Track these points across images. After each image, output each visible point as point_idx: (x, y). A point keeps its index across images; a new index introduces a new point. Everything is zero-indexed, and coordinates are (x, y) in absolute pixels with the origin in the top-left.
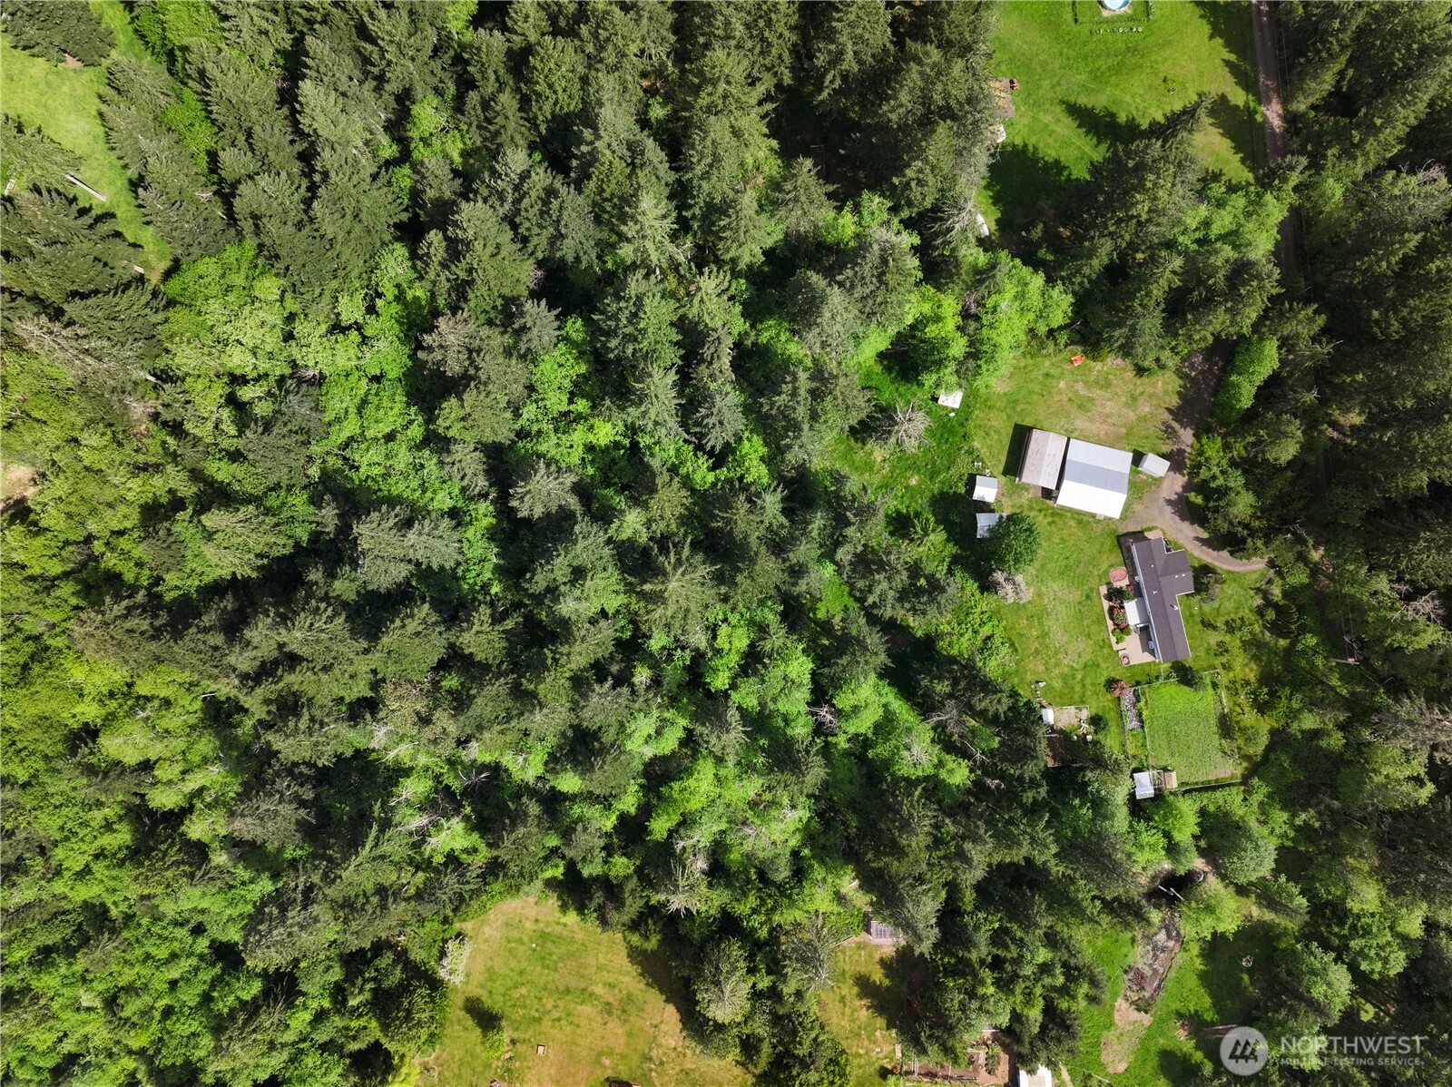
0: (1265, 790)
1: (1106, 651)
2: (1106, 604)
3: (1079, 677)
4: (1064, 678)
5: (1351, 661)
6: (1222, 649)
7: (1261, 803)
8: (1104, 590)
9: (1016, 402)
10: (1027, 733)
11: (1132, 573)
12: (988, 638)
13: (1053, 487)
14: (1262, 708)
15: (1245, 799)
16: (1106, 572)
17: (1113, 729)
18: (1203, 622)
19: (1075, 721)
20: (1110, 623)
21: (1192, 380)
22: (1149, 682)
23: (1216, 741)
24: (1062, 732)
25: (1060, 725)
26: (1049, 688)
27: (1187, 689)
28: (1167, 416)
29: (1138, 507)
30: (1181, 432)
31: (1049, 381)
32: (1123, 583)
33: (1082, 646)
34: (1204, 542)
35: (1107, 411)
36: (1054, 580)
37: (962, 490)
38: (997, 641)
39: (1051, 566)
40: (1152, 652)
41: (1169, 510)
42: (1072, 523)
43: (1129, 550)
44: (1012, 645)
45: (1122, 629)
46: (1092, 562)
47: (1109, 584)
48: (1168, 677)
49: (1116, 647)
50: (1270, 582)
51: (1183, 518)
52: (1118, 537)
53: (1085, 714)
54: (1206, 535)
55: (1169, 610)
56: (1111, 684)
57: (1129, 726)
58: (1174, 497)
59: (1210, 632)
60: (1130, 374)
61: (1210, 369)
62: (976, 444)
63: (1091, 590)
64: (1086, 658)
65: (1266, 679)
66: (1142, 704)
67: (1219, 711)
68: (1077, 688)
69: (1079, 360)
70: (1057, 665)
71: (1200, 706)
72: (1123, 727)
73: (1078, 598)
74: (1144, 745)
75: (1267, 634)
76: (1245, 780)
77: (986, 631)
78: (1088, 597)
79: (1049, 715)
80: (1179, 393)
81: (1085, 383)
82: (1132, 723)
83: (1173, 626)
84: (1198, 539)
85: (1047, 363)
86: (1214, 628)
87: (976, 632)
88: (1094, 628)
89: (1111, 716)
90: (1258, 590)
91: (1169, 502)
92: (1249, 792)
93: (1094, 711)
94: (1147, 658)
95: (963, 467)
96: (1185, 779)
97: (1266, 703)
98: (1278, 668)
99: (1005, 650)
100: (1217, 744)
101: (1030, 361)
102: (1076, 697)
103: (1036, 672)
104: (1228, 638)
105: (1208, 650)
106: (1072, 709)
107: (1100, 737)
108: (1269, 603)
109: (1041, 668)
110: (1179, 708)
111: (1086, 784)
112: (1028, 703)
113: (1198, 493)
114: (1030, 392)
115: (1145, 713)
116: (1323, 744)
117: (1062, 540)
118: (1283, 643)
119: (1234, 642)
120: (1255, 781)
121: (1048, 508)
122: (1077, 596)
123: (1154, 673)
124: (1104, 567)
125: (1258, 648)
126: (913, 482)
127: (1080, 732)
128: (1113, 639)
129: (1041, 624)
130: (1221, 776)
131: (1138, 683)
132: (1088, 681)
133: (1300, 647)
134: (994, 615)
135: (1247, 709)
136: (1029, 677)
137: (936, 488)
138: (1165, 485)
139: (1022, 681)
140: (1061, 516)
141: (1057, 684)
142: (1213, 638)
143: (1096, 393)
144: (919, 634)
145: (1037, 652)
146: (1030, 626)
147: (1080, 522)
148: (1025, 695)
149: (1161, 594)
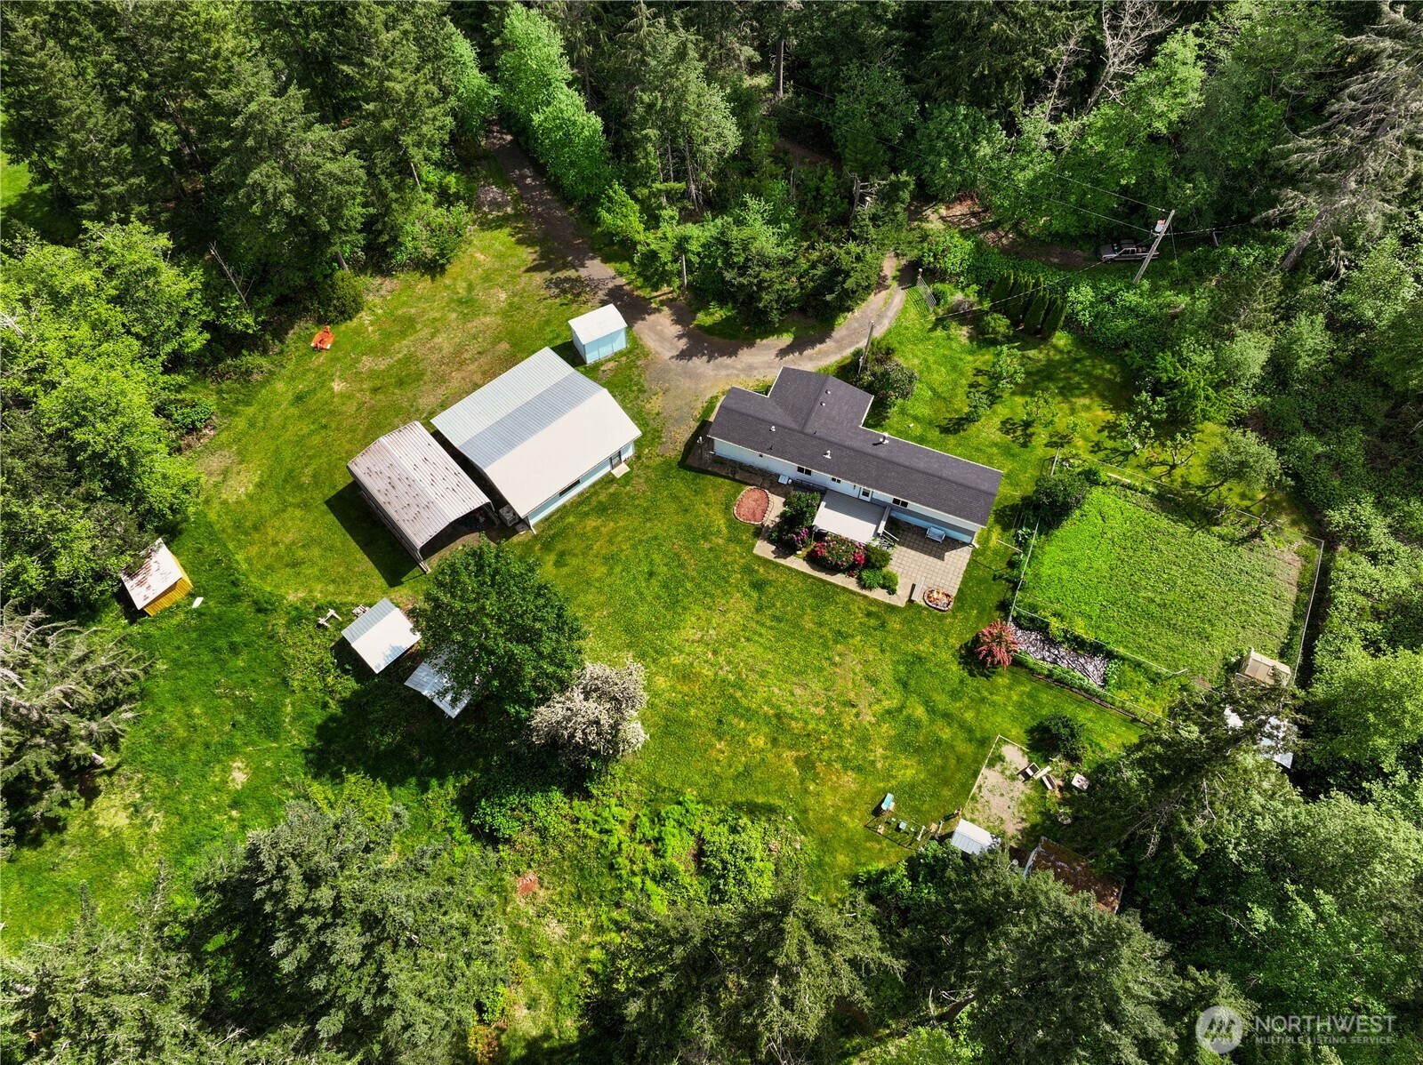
0: (1367, 510)
1: (895, 623)
2: (797, 563)
3: (920, 712)
4: (902, 745)
5: (1161, 227)
6: (1021, 431)
7: (1395, 532)
8: (764, 549)
9: (290, 476)
10: (987, 920)
11: (768, 480)
12: (699, 855)
13: (480, 499)
14: (1176, 423)
15: (1374, 558)
16: (733, 523)
17: (1084, 716)
18: (945, 430)
19: (1021, 788)
20: (840, 579)
21: (517, 216)
22: (1014, 585)
23: (1208, 541)
24: (1031, 835)
25: (1012, 828)
26: (907, 793)
27: (1067, 528)
28: (539, 278)
29: (655, 404)
30: (583, 273)
31: (311, 403)
32: (776, 506)
33: (853, 661)
34: (797, 346)
35: (447, 348)
36: (673, 627)
37: (350, 685)
38: (719, 837)
39: (642, 614)
40: (952, 543)
41: (698, 363)
42: (592, 523)
43: (721, 461)
44: (753, 810)
45: (867, 563)
46: (695, 534)
47: (759, 532)
48: (1023, 544)
49: (899, 599)
50: (938, 297)
51: (732, 352)
52: (683, 464)
53: (1015, 756)
54: (787, 339)
55: (881, 452)
56: (976, 658)
57: (1094, 683)
58: (683, 344)
59: (973, 429)
60: (424, 285)
61: (525, 188)
62: (293, 596)
63: (747, 570)
64: (886, 670)
65: (1120, 395)
66: (1055, 625)
67: (1146, 501)
68: (946, 734)
69: (326, 337)
70: (864, 740)
71: (1117, 525)
72: (1089, 694)
73: (746, 606)
74: (1155, 679)
75: (1032, 353)
76: (1326, 538)
77: (679, 848)
78: (759, 586)
79: (971, 837)
80: (520, 242)
81: (371, 350)
82: (1092, 672)
83: (921, 465)
84: (783, 353)
85: (280, 386)
86: (969, 419)
87: (665, 876)
88: (831, 615)
89: (1050, 703)
90: (940, 322)
91: (684, 355)
92: (1358, 541)
93: (1016, 731)
94: (958, 560)
95: (309, 650)
96: (1274, 645)
97: (1172, 410)
98: (1106, 370)
99: (753, 835)
100: (1216, 544)
101: (250, 411)
102: (964, 747)
103: (851, 802)
104: (1002, 411)
105: (1006, 451)
106: (989, 777)
107: (1089, 757)
108: (973, 319)
109: (849, 780)
110: (1101, 565)
111: (1213, 860)
112: (913, 865)
113: (704, 306)
114: (300, 441)
115: (1081, 628)
116: (1304, 362)
117: (610, 560)
118: (1061, 339)
119: (1015, 406)
120: (1337, 517)
121: (528, 547)
122: (739, 606)
123: (1000, 566)
124: (720, 522)
125: (1050, 378)
126: (239, 777)
127: (1054, 794)
128: (879, 594)
129: (749, 714)
130: (1294, 574)
131: (1004, 607)
132: (941, 700)
133: (1086, 318)
134: (657, 802)
135: (1167, 456)
136: (854, 823)
137: (298, 737)
138: (650, 342)
139: (852, 845)
140: (562, 533)
141: (909, 770)
142: (988, 429)
143: (403, 347)
144: (570, 1027)
145: (806, 764)
146: (739, 741)
147: (602, 510)
148: (888, 860)
149: (838, 447)
